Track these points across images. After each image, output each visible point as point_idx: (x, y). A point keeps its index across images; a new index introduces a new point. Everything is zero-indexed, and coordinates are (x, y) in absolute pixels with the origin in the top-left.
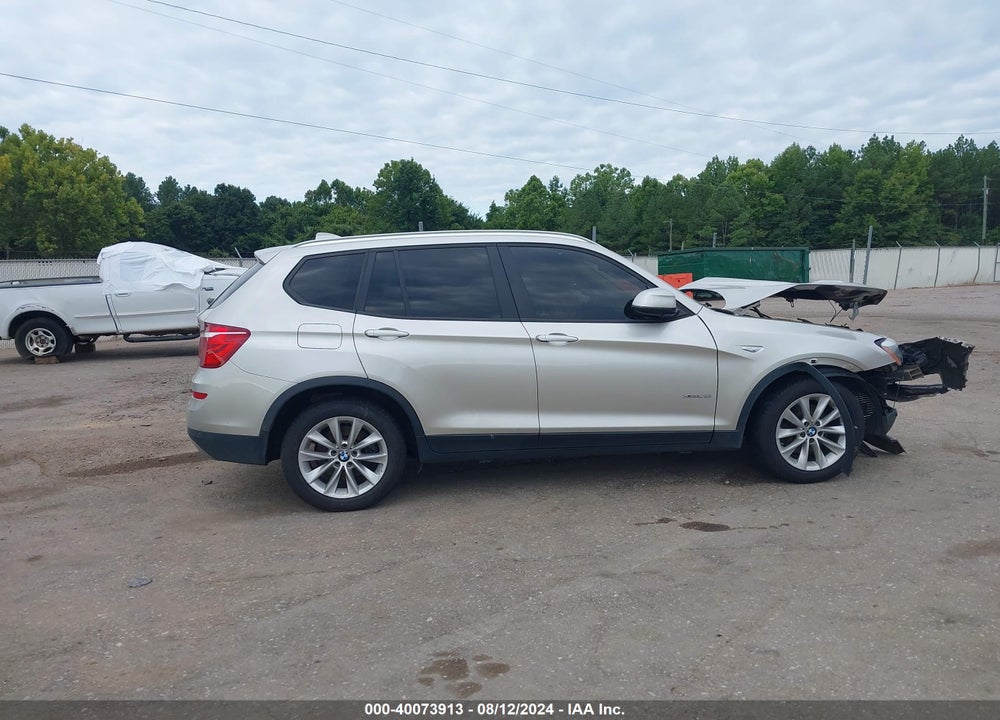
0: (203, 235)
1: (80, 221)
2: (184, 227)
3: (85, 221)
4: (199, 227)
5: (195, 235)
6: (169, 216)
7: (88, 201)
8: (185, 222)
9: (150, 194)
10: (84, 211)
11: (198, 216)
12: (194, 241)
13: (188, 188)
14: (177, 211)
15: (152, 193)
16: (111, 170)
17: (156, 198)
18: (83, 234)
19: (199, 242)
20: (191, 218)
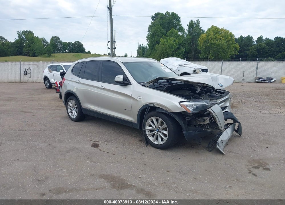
0: (267, 53)
1: (220, 50)
2: (261, 51)
3: (221, 50)
4: (266, 51)
5: (264, 53)
6: (257, 48)
7: (223, 45)
8: (262, 49)
9: (254, 41)
10: (221, 48)
11: (267, 48)
12: (264, 55)
13: (266, 39)
14: (260, 46)
15: (255, 41)
16: (232, 36)
17: (255, 42)
18: (221, 54)
19: (265, 55)
20: (264, 48)
